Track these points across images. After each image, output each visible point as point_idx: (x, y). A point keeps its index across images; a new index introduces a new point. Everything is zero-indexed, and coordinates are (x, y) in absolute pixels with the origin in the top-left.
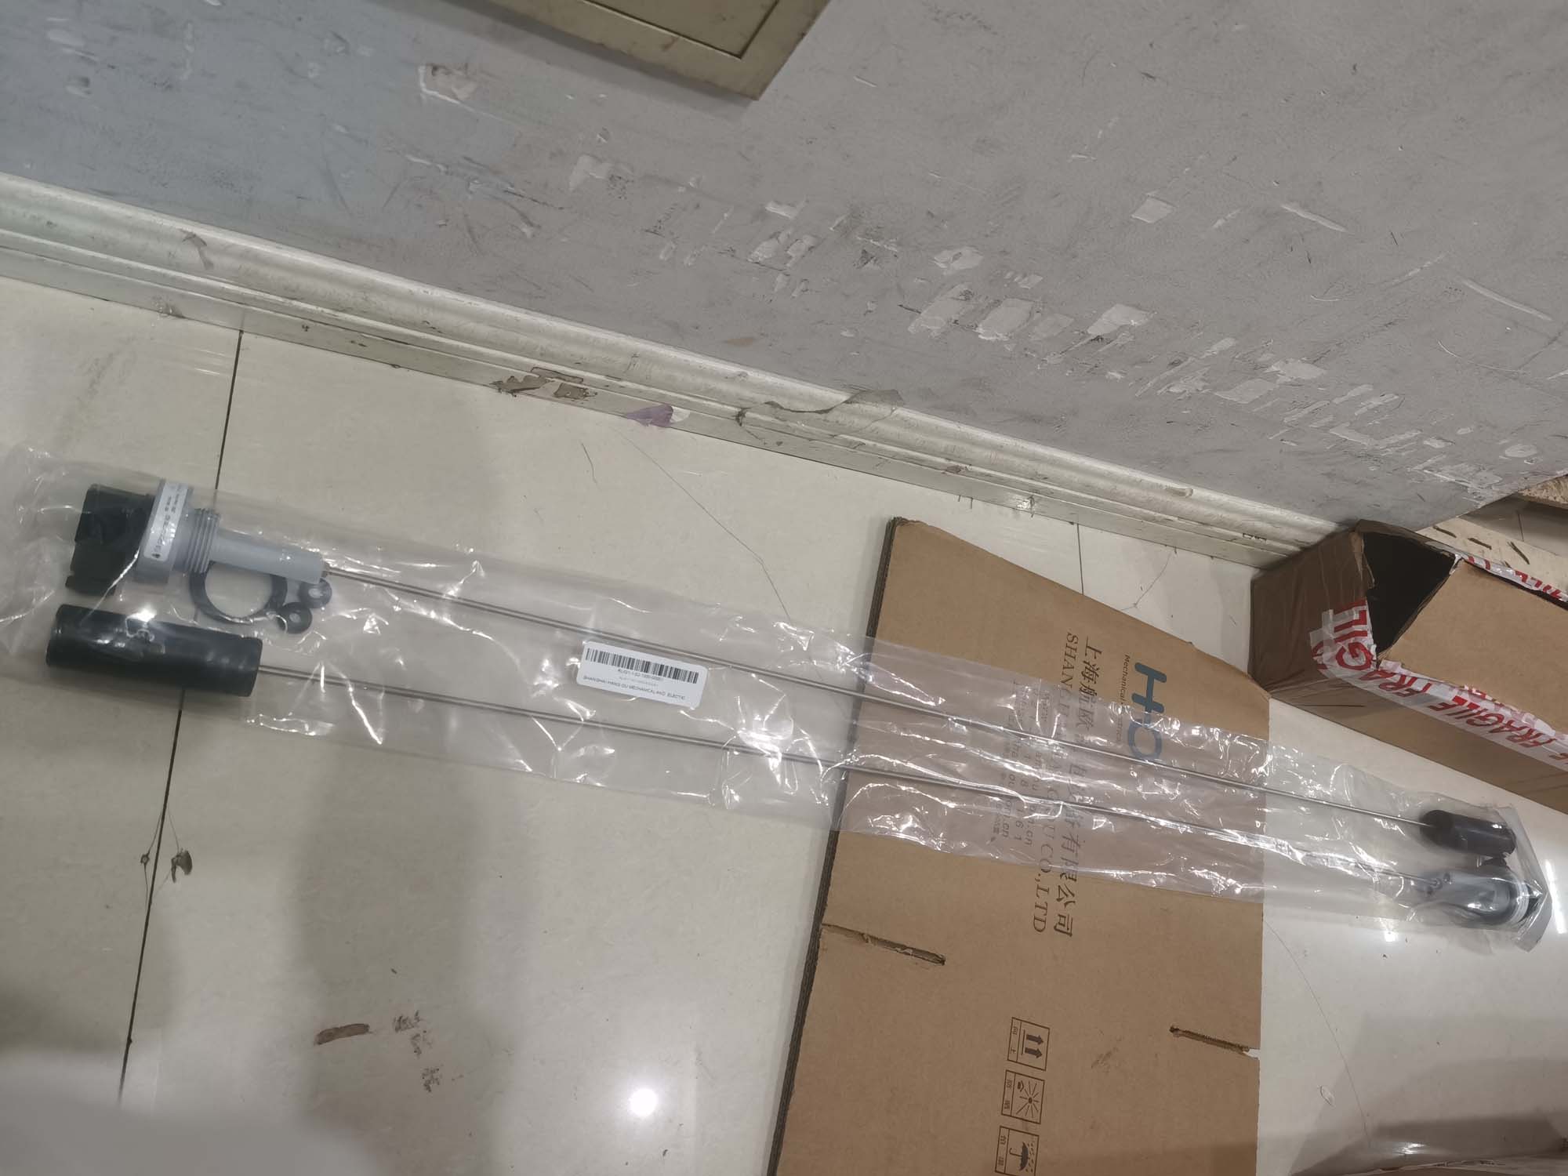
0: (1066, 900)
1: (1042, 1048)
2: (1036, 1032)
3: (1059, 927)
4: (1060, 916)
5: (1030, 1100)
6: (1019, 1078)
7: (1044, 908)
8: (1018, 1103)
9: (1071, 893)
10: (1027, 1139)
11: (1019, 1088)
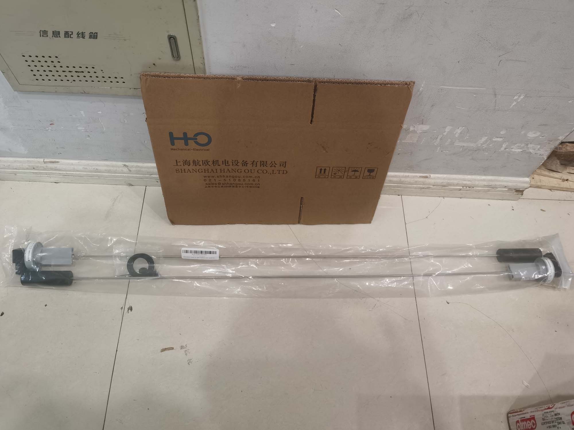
0: (274, 164)
1: (323, 169)
2: (319, 171)
3: (284, 166)
4: (280, 166)
5: (339, 171)
6: (333, 174)
7: (279, 171)
8: (340, 174)
9: (271, 163)
10: (350, 170)
11: (336, 174)
